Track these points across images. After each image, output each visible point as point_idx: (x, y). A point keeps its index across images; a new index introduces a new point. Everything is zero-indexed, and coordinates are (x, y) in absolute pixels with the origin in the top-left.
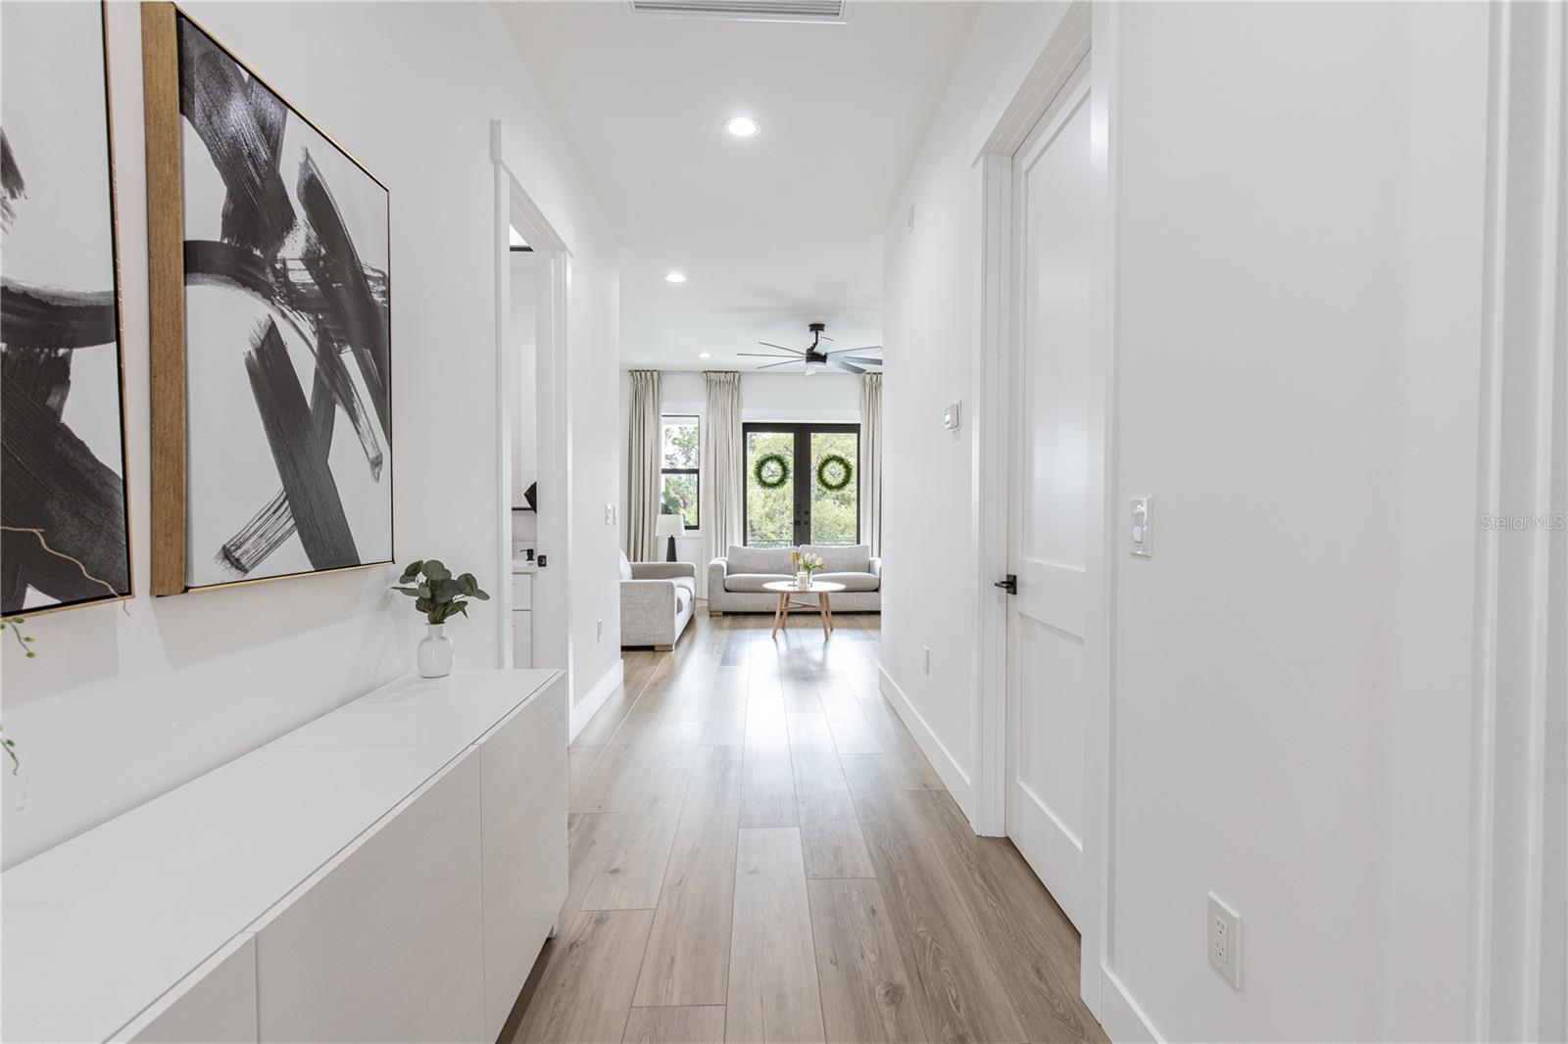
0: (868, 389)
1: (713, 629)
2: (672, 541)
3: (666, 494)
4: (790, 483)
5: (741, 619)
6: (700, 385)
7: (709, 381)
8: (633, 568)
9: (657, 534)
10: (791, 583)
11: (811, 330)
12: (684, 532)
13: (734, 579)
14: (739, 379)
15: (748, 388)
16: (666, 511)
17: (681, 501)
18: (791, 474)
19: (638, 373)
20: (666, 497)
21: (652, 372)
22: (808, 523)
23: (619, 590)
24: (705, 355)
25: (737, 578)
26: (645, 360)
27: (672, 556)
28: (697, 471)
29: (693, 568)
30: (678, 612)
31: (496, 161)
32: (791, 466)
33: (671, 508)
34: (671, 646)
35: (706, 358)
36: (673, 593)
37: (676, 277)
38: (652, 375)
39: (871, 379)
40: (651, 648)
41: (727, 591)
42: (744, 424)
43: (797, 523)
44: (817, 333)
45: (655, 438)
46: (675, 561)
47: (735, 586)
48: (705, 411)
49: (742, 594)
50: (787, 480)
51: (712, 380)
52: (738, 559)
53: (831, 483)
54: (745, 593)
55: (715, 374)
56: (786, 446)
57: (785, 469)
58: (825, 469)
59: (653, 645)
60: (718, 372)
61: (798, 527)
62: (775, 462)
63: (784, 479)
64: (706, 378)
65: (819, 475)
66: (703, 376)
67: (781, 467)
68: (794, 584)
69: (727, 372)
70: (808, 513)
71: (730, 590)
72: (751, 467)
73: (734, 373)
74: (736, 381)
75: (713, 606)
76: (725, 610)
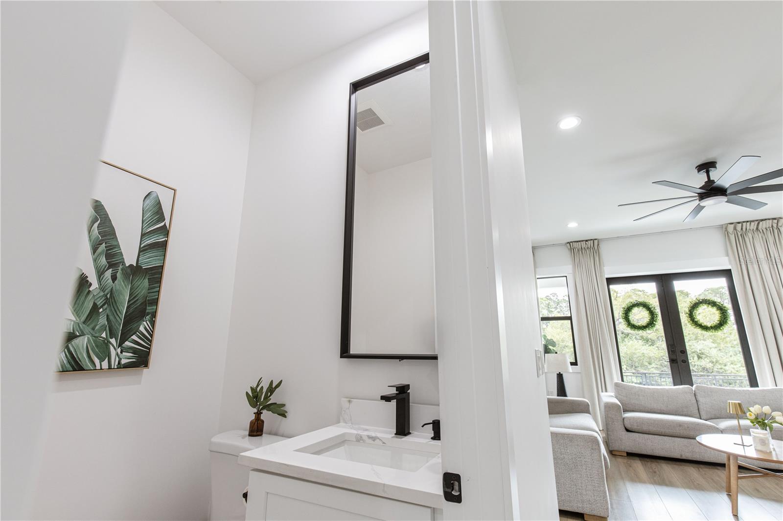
0: (732, 237)
2: (560, 377)
4: (659, 324)
6: (565, 253)
7: (572, 250)
11: (699, 171)
13: (633, 418)
14: (598, 245)
15: (605, 250)
18: (660, 317)
24: (573, 225)
25: (637, 418)
27: (562, 390)
28: (570, 318)
29: (586, 404)
32: (658, 311)
33: (550, 347)
35: (574, 228)
39: (735, 228)
40: (579, 516)
41: (627, 430)
42: (607, 279)
43: (673, 361)
44: (707, 171)
46: (565, 395)
47: (637, 426)
48: (571, 272)
49: (646, 435)
50: (656, 323)
51: (575, 248)
52: (627, 397)
53: (705, 324)
54: (649, 435)
55: (577, 243)
56: (649, 292)
57: (652, 313)
58: (695, 312)
59: (582, 512)
60: (580, 241)
61: (676, 365)
62: (641, 308)
63: (653, 323)
64: (569, 247)
65: (690, 317)
66: (567, 247)
67: (648, 312)
68: (743, 443)
69: (586, 241)
70: (684, 352)
71: (632, 430)
72: (618, 313)
73: (593, 240)
74: (596, 247)
75: (614, 447)
76: (629, 450)
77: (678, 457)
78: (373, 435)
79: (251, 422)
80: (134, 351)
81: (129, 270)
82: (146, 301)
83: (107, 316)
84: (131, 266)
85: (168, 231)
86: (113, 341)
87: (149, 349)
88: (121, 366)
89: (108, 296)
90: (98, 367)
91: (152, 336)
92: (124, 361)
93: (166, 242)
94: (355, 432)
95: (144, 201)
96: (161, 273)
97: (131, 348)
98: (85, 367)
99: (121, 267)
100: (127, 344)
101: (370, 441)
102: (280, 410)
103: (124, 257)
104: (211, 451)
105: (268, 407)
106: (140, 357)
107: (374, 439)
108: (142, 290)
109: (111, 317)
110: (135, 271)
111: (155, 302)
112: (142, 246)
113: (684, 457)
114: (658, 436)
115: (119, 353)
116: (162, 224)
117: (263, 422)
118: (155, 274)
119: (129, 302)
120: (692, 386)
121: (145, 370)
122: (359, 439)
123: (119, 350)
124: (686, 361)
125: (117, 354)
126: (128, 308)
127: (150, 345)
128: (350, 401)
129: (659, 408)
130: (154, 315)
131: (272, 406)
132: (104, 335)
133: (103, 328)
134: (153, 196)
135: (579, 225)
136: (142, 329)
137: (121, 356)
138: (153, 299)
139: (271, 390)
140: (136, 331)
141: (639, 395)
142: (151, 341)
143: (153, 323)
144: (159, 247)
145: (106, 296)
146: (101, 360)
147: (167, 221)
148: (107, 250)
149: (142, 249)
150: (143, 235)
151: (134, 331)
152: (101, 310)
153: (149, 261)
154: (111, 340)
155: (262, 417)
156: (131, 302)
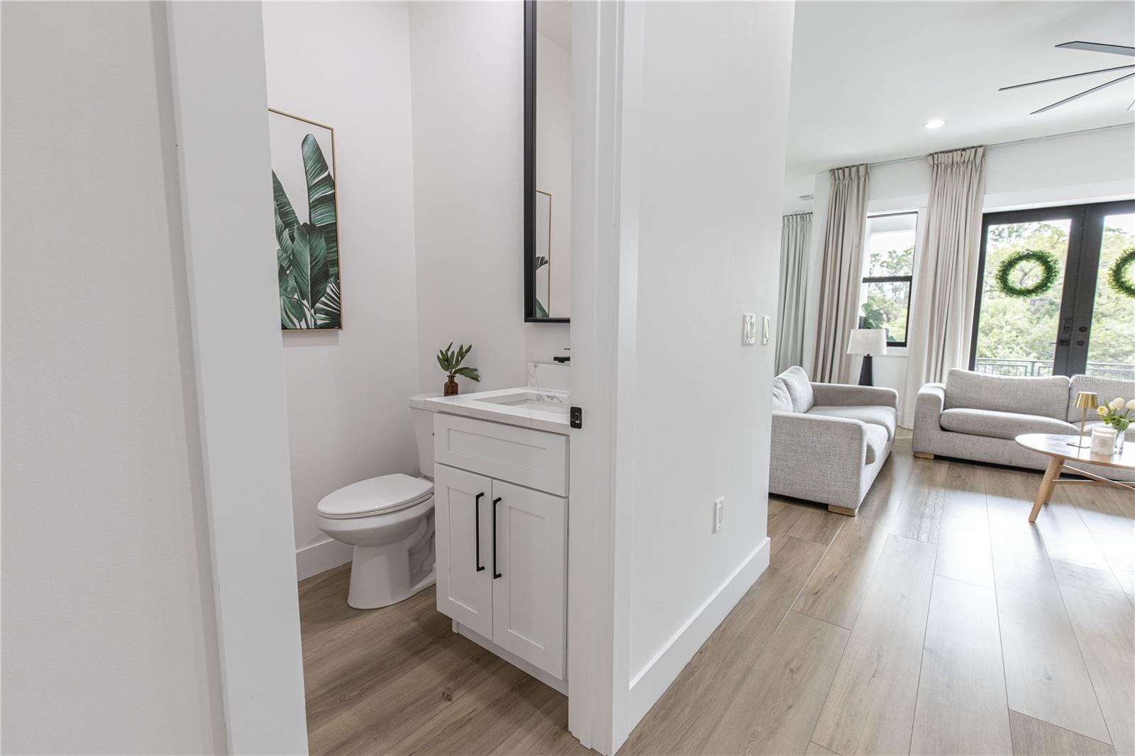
1: (920, 483)
2: (868, 361)
3: (867, 306)
5: (964, 471)
6: (922, 174)
7: (935, 167)
8: (815, 389)
9: (848, 353)
12: (885, 350)
13: (955, 414)
14: (983, 156)
15: (994, 166)
16: (865, 324)
17: (884, 316)
18: (1061, 278)
19: (841, 171)
20: (866, 309)
21: (858, 167)
22: (1084, 344)
24: (935, 125)
25: (962, 415)
26: (849, 149)
27: (867, 378)
28: (909, 279)
29: (895, 396)
30: (867, 462)
32: (1061, 267)
33: (871, 321)
34: (854, 509)
38: (858, 171)
40: (823, 506)
41: (943, 429)
42: (985, 216)
43: (1062, 342)
45: (856, 242)
46: (870, 384)
47: (957, 424)
48: (926, 204)
49: (967, 436)
50: (1051, 285)
51: (941, 163)
52: (961, 389)
54: (972, 436)
55: (947, 155)
57: (1050, 271)
58: (1127, 266)
59: (826, 503)
60: (951, 151)
61: (1066, 348)
62: (1033, 261)
63: (1046, 284)
64: (931, 162)
65: (1114, 276)
66: (928, 161)
67: (1043, 267)
68: (1080, 444)
69: (964, 150)
70: (1085, 329)
71: (948, 429)
72: (992, 270)
73: (976, 148)
74: (978, 161)
75: (921, 447)
76: (939, 453)
77: (1006, 463)
78: (552, 394)
79: (446, 384)
80: (327, 313)
81: (304, 230)
82: (326, 262)
83: (295, 278)
84: (305, 224)
85: (334, 182)
86: (305, 302)
87: (340, 311)
88: (317, 327)
89: (291, 257)
90: (298, 327)
91: (339, 298)
92: (319, 322)
93: (334, 194)
94: (536, 392)
95: (302, 147)
96: (336, 231)
97: (323, 310)
98: (288, 327)
99: (296, 226)
100: (318, 305)
101: (549, 400)
102: (472, 374)
103: (297, 215)
104: (411, 408)
105: (461, 371)
106: (332, 318)
107: (552, 398)
108: (321, 251)
109: (299, 279)
110: (310, 230)
111: (336, 263)
112: (311, 201)
113: (1013, 464)
114: (985, 438)
115: (313, 314)
116: (326, 174)
117: (457, 384)
118: (329, 232)
119: (311, 263)
120: (1070, 378)
121: (340, 331)
122: (539, 398)
123: (312, 311)
125: (312, 315)
126: (311, 269)
127: (340, 307)
128: (536, 366)
129: (1006, 405)
130: (337, 277)
131: (465, 370)
132: (296, 296)
133: (294, 291)
134: (310, 140)
135: (946, 123)
136: (328, 290)
137: (316, 317)
138: (333, 260)
139: (462, 354)
140: (324, 293)
141: (980, 388)
142: (339, 303)
143: (338, 285)
144: (327, 202)
145: (289, 257)
146: (300, 321)
147: (330, 170)
148: (280, 209)
149: (312, 205)
150: (310, 189)
151: (322, 293)
152: (288, 272)
153: (322, 219)
154: (303, 301)
155: (456, 380)
156: (314, 263)
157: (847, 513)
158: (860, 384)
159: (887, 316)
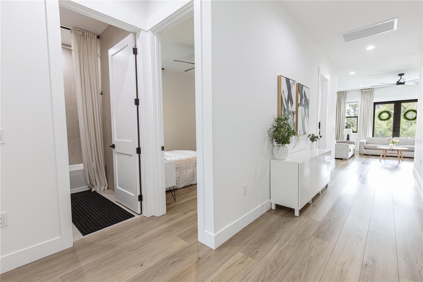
2: (348, 135)
3: (347, 123)
4: (392, 119)
5: (370, 156)
6: (360, 93)
7: (362, 92)
9: (344, 134)
10: (388, 147)
11: (399, 76)
12: (352, 133)
13: (368, 146)
14: (373, 90)
15: (376, 93)
16: (346, 127)
17: (351, 125)
18: (393, 116)
19: (339, 93)
21: (344, 92)
23: (335, 145)
27: (348, 139)
28: (357, 117)
29: (354, 142)
30: (350, 152)
31: (318, 73)
32: (392, 114)
33: (348, 127)
34: (347, 159)
35: (361, 87)
36: (348, 147)
37: (352, 73)
38: (344, 93)
40: (342, 159)
41: (365, 149)
42: (374, 103)
44: (401, 76)
45: (344, 109)
46: (349, 140)
48: (360, 100)
49: (370, 150)
52: (370, 141)
53: (409, 118)
56: (391, 108)
57: (390, 115)
58: (407, 114)
60: (365, 89)
61: (395, 132)
62: (386, 113)
63: (389, 118)
66: (360, 91)
69: (368, 89)
70: (399, 128)
71: (367, 148)
72: (376, 115)
73: (371, 89)
74: (372, 91)
75: (361, 153)
76: (365, 154)
124: (399, 131)
157: (346, 159)
158: (347, 140)
159: (352, 125)
